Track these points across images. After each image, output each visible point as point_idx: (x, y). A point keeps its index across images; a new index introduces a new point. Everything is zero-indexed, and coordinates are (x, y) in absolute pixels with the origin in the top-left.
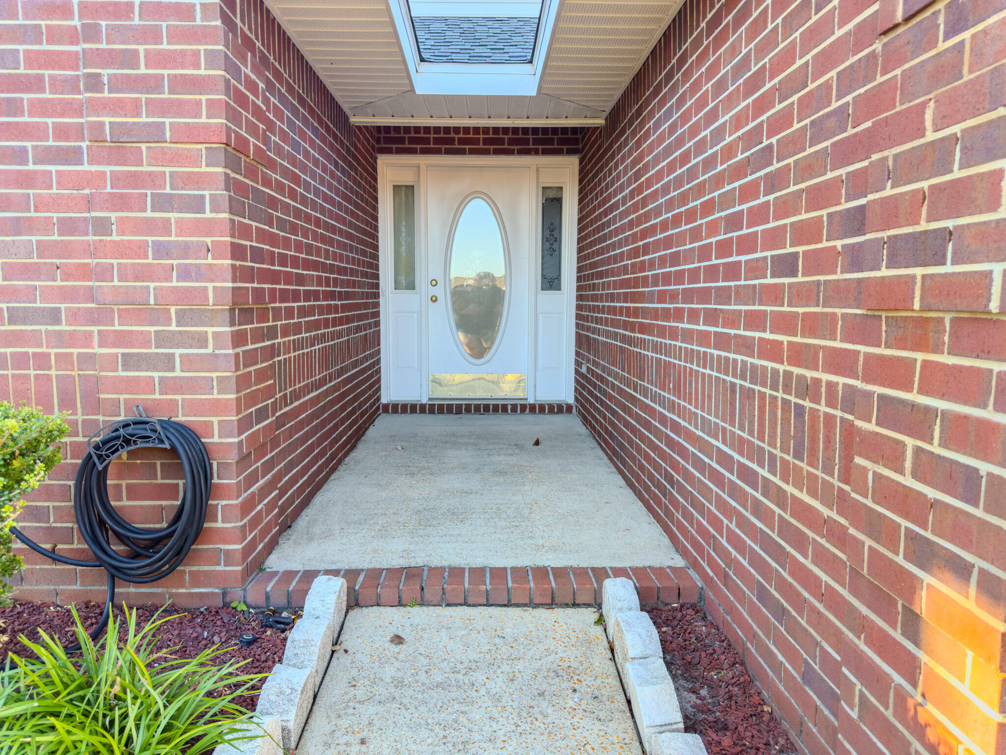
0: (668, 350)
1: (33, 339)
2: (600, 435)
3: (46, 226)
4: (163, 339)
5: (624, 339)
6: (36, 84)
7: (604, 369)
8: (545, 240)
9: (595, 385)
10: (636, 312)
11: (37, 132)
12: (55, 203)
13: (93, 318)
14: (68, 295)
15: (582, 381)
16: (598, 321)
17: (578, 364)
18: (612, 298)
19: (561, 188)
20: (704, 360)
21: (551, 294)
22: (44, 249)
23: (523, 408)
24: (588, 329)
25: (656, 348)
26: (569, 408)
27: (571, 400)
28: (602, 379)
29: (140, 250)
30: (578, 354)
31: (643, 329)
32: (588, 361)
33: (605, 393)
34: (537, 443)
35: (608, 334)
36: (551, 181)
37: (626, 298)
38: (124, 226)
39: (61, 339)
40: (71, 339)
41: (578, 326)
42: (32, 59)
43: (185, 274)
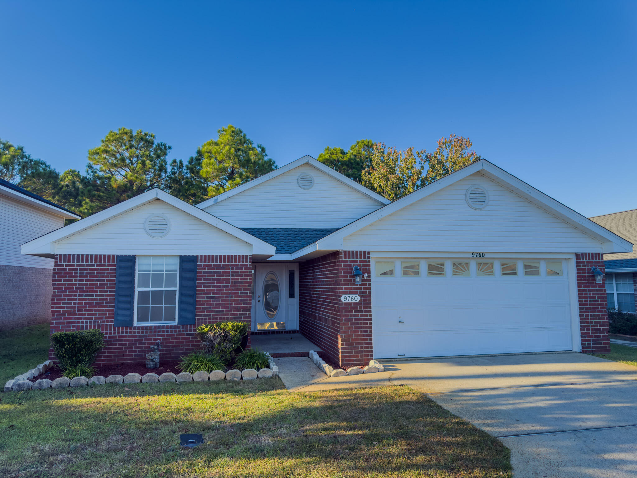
0: (319, 314)
1: (219, 315)
2: (308, 336)
3: (223, 297)
4: (240, 314)
5: (312, 312)
6: (223, 276)
7: (307, 319)
8: (290, 284)
9: (305, 323)
10: (314, 306)
11: (223, 283)
12: (225, 293)
13: (229, 311)
14: (225, 308)
15: (301, 323)
16: (306, 307)
17: (300, 318)
18: (309, 302)
19: (294, 270)
20: (324, 315)
21: (292, 299)
22: (222, 301)
23: (285, 332)
24: (303, 309)
25: (318, 313)
26: (298, 331)
27: (298, 329)
28: (307, 321)
29: (237, 300)
30: (300, 316)
31: (316, 310)
32: (303, 317)
33: (308, 325)
34: (291, 339)
35: (308, 310)
36: (291, 269)
37: (312, 303)
38: (235, 297)
39: (223, 315)
40: (225, 315)
41: (299, 308)
42: (223, 272)
43: (244, 304)
